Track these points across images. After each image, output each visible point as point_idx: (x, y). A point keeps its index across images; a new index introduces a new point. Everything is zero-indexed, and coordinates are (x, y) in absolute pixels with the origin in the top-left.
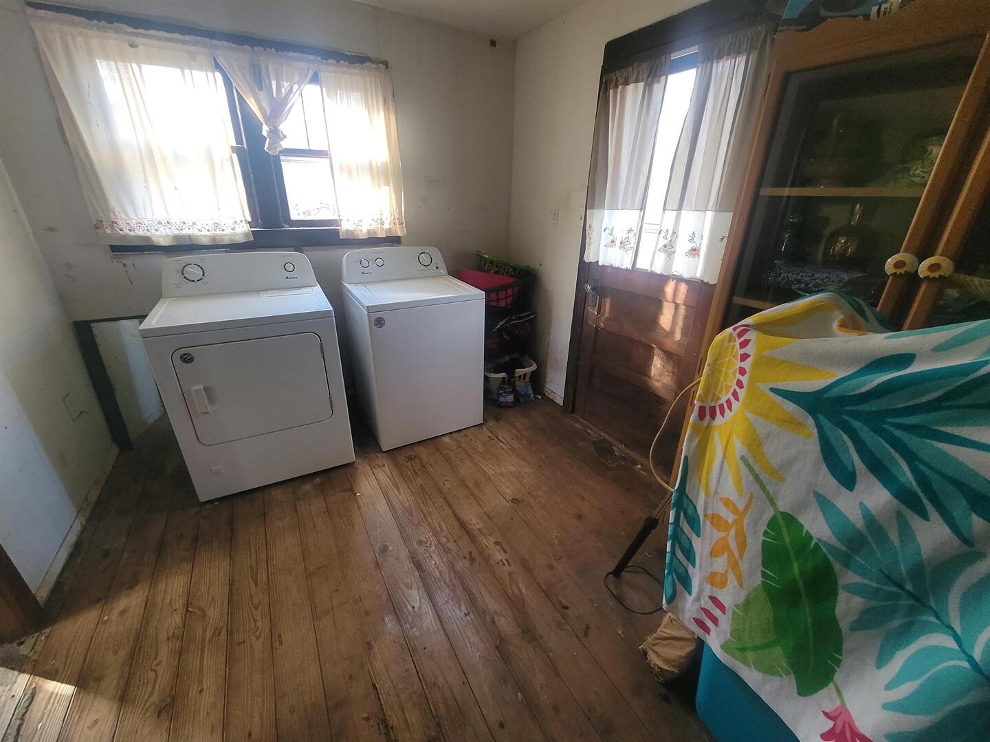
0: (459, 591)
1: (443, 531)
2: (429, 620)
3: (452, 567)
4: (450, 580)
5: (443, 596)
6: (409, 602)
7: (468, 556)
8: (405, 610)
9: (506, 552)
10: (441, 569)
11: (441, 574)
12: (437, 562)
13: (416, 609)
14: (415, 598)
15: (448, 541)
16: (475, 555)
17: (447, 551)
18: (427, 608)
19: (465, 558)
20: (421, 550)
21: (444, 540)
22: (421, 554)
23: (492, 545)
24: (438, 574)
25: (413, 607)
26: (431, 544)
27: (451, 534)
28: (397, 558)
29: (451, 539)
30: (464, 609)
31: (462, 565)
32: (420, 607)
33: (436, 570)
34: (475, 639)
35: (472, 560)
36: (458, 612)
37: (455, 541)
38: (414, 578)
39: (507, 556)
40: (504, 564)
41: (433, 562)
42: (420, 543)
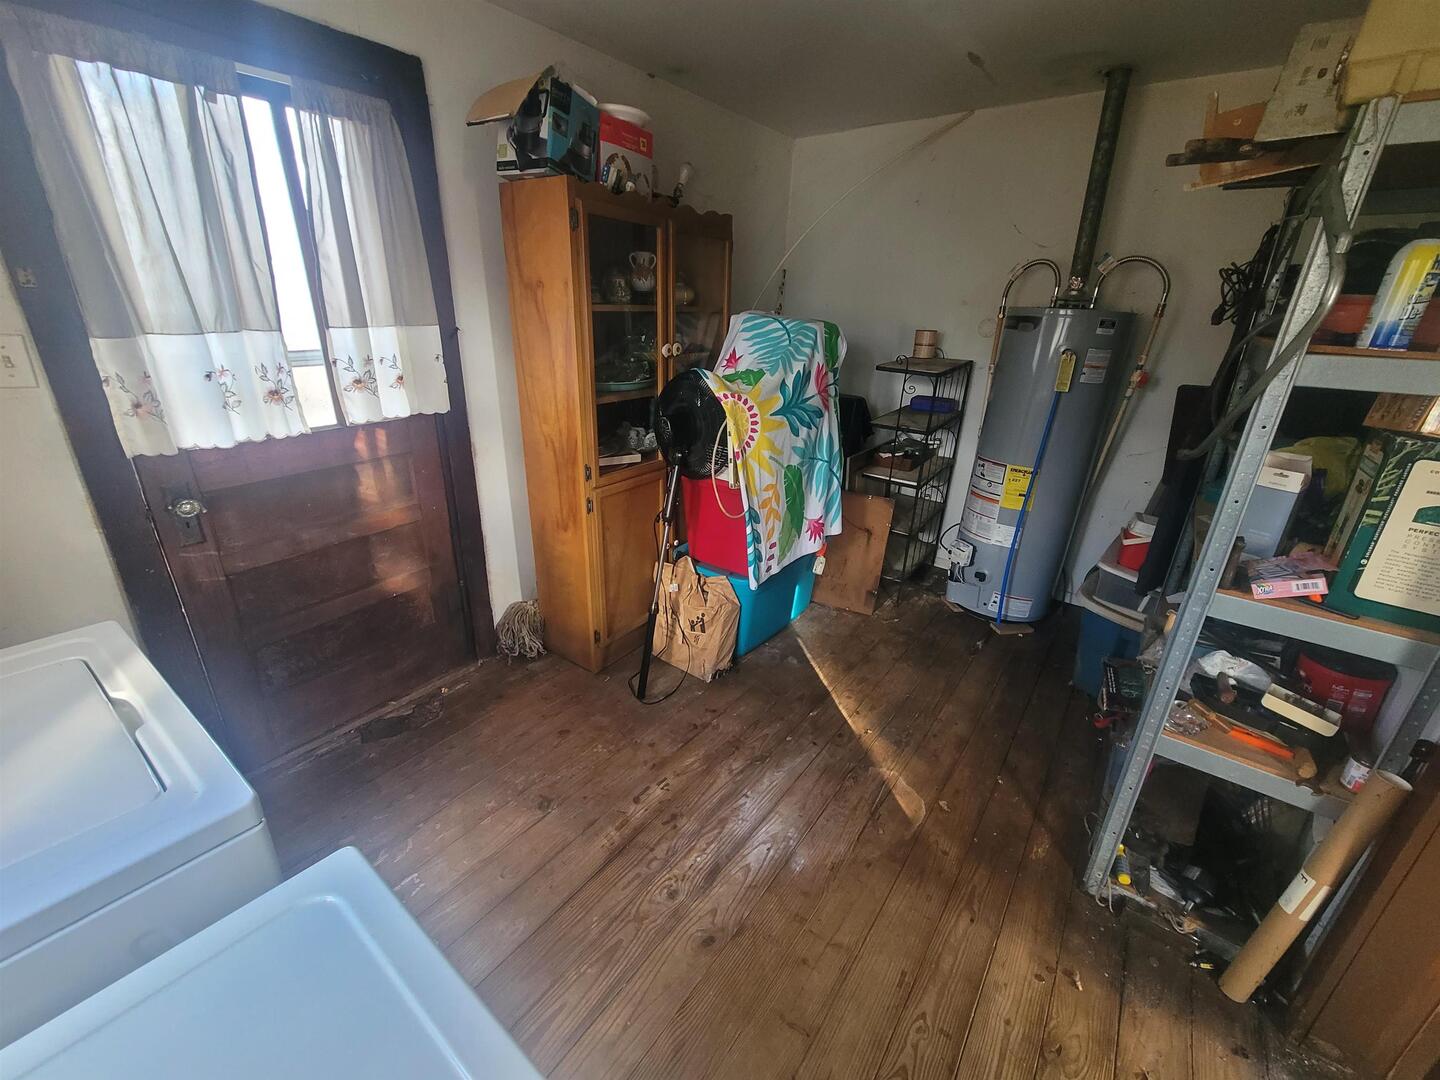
0: (722, 814)
1: (638, 875)
2: (773, 827)
3: (697, 834)
4: (715, 828)
5: (737, 827)
6: (765, 859)
7: (672, 824)
8: (776, 856)
9: (648, 788)
10: (705, 846)
11: (712, 842)
12: (695, 855)
13: (769, 845)
14: (757, 855)
15: (655, 858)
16: (666, 817)
17: (672, 852)
18: (762, 834)
19: (675, 827)
20: (685, 887)
21: (655, 864)
22: (692, 882)
23: (639, 806)
24: (713, 846)
25: (769, 849)
26: (670, 879)
27: (642, 860)
28: (714, 912)
29: (651, 856)
30: (741, 802)
31: (688, 825)
32: (764, 843)
33: (708, 851)
34: (766, 781)
35: (674, 817)
36: (747, 805)
37: (652, 850)
38: (735, 871)
39: (654, 786)
40: (667, 785)
41: (699, 859)
42: (672, 895)
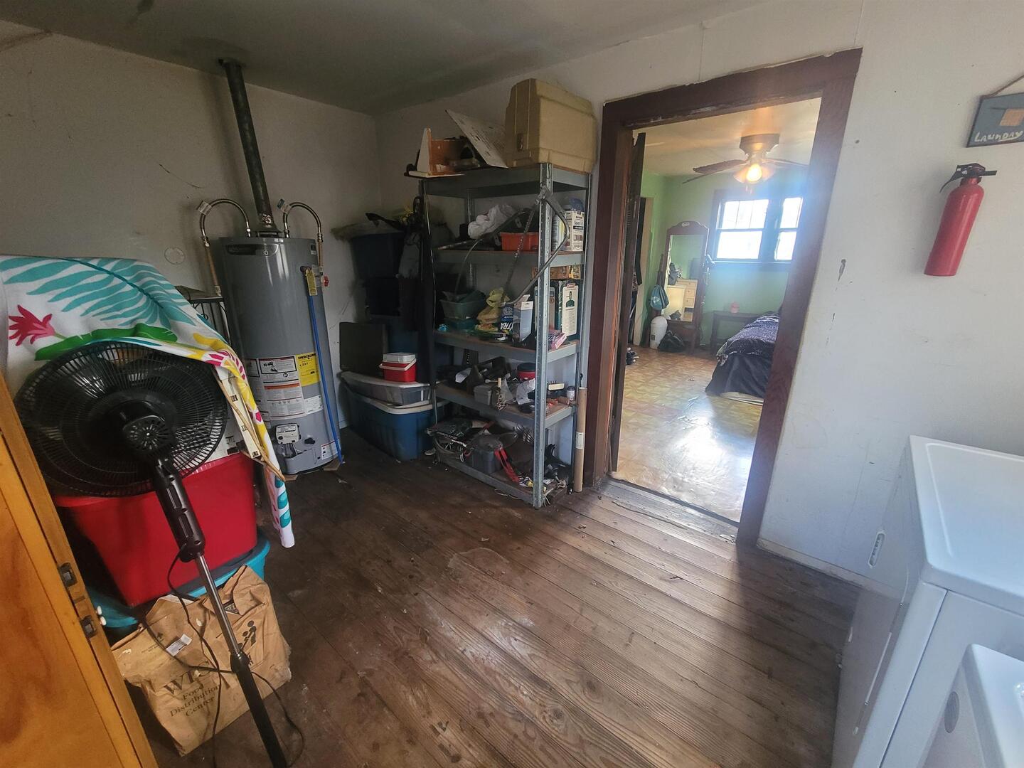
0: (481, 672)
1: (542, 749)
2: (496, 635)
3: (502, 697)
4: (496, 680)
5: (494, 660)
6: (525, 643)
7: (488, 717)
8: (521, 635)
9: (442, 747)
10: (513, 688)
11: (509, 682)
12: (521, 695)
13: (512, 639)
14: (520, 648)
15: (525, 733)
16: (480, 723)
17: (519, 716)
18: (503, 643)
19: (491, 714)
20: (550, 704)
21: (531, 732)
22: (546, 698)
23: (464, 753)
24: (512, 681)
25: (516, 640)
26: (544, 718)
27: (527, 747)
28: (568, 682)
29: (522, 737)
30: (469, 656)
31: (490, 703)
32: (510, 642)
33: (517, 685)
34: (449, 634)
35: (481, 715)
36: (473, 651)
37: (516, 736)
38: (535, 666)
39: (440, 739)
40: (440, 724)
41: (525, 693)
42: (558, 715)
